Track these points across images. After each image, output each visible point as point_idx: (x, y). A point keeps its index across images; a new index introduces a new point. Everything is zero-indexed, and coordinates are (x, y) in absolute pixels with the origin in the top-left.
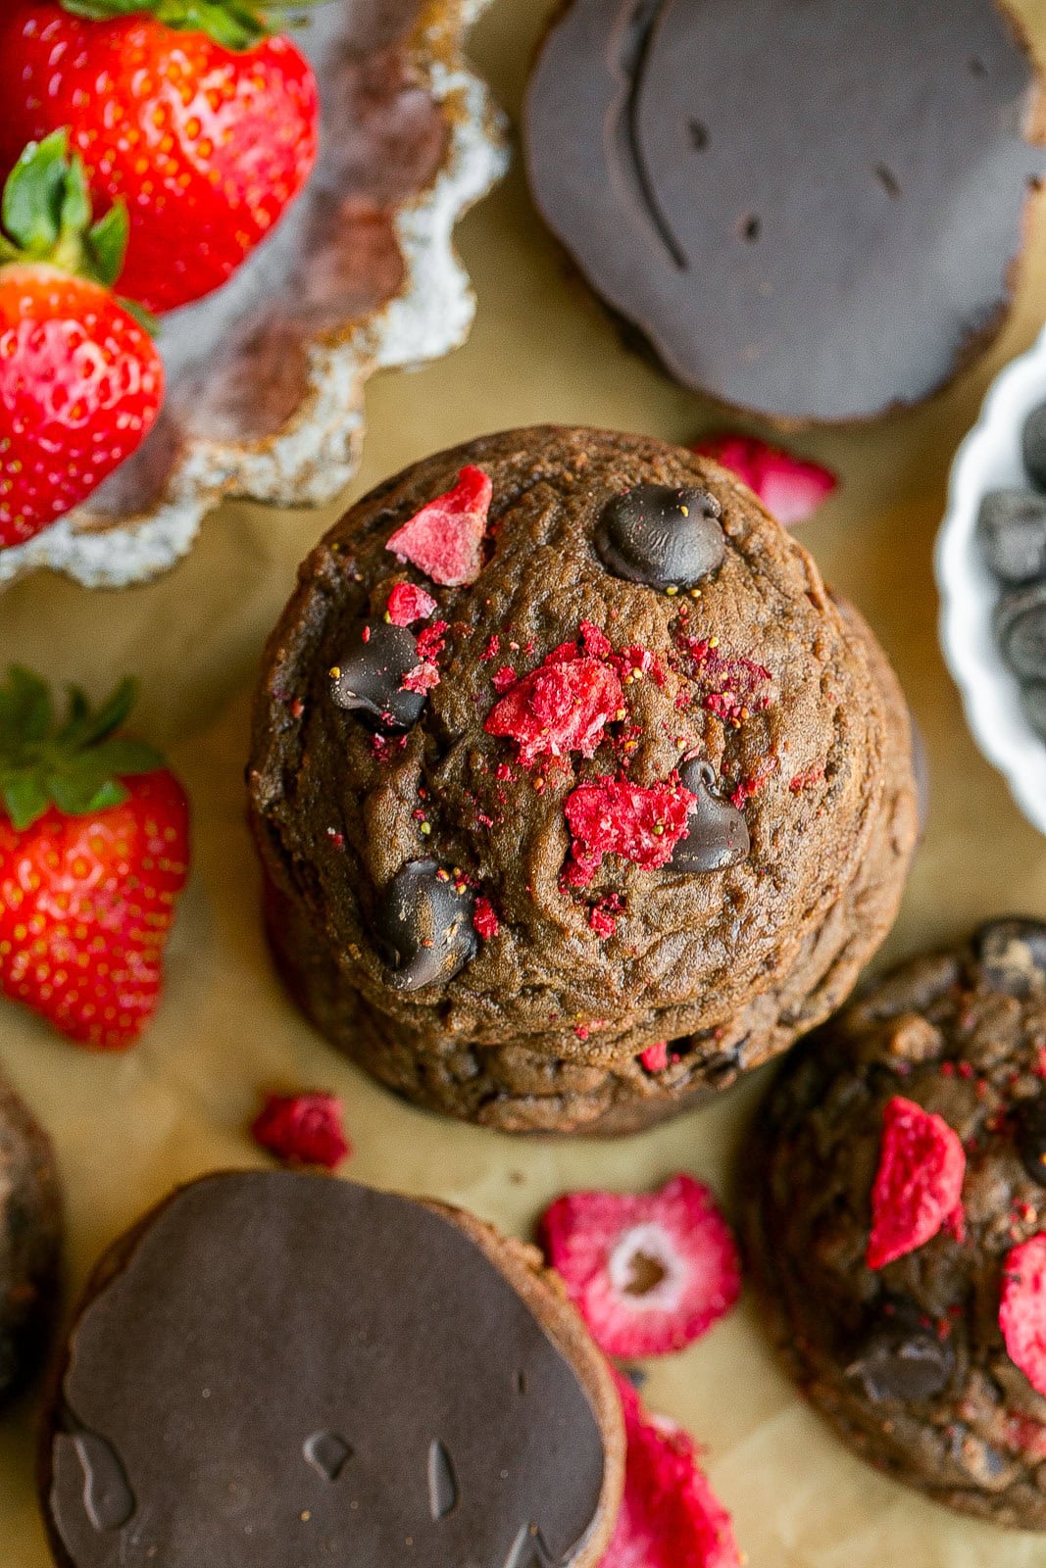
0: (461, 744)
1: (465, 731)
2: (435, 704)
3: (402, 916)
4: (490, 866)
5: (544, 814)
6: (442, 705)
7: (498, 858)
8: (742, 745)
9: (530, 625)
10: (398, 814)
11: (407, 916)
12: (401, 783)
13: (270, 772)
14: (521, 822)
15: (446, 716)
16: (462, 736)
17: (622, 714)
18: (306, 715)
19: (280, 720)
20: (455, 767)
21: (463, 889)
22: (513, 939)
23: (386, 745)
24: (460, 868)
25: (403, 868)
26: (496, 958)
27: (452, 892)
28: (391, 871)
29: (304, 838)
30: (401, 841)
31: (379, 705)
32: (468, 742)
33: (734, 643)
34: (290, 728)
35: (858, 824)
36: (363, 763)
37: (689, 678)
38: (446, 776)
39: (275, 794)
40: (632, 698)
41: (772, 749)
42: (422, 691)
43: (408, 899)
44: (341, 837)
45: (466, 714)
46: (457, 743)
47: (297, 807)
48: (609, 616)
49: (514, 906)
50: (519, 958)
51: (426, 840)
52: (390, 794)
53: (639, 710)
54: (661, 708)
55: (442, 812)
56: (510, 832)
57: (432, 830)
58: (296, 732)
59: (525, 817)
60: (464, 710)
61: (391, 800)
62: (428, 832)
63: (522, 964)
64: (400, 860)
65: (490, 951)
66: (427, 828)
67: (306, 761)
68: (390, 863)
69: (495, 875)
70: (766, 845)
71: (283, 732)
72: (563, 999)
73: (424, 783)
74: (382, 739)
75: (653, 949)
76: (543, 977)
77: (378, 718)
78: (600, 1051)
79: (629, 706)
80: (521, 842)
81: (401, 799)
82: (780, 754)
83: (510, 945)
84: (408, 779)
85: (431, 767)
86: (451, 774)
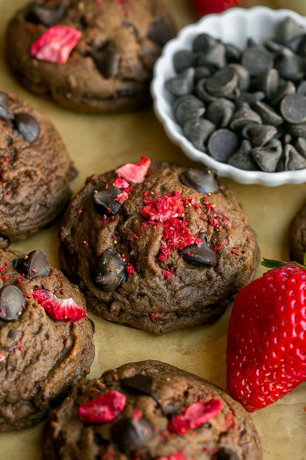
0: (131, 218)
1: (133, 214)
2: (125, 206)
3: (104, 263)
4: (135, 251)
5: (155, 236)
6: (127, 206)
7: (138, 248)
8: (218, 235)
9: (158, 189)
10: (108, 235)
11: (106, 263)
12: (110, 227)
13: (68, 228)
14: (147, 238)
15: (128, 209)
16: (132, 215)
17: (183, 215)
18: (82, 213)
19: (74, 214)
20: (128, 223)
21: (124, 260)
22: (138, 276)
23: (106, 219)
24: (124, 255)
25: (107, 250)
26: (131, 281)
27: (121, 260)
28: (103, 250)
29: (75, 246)
30: (107, 241)
31: (107, 205)
32: (134, 217)
33: (219, 208)
34: (76, 217)
35: (249, 277)
36: (99, 223)
37: (205, 213)
38: (125, 226)
39: (68, 234)
40: (187, 212)
41: (227, 237)
42: (122, 202)
43: (107, 258)
44: (87, 244)
45: (134, 209)
46: (130, 217)
47: (74, 237)
48: (183, 191)
49: (140, 265)
50: (139, 282)
51: (115, 245)
52: (106, 229)
53: (188, 215)
54: (195, 216)
55: (121, 237)
56: (143, 240)
57: (117, 243)
58: (78, 218)
59: (149, 237)
60: (134, 208)
61: (106, 230)
62: (116, 243)
63: (139, 285)
64: (106, 248)
65: (130, 279)
66: (116, 242)
67: (80, 225)
68: (103, 248)
69: (136, 254)
70: (221, 266)
71: (74, 217)
72: (150, 300)
73: (117, 229)
74: (106, 217)
75: (181, 288)
76: (145, 291)
77: (106, 209)
78: (158, 327)
79: (186, 214)
80: (146, 244)
81: (110, 231)
82: (230, 239)
83: (137, 278)
84: (113, 226)
85: (120, 223)
86: (127, 226)
